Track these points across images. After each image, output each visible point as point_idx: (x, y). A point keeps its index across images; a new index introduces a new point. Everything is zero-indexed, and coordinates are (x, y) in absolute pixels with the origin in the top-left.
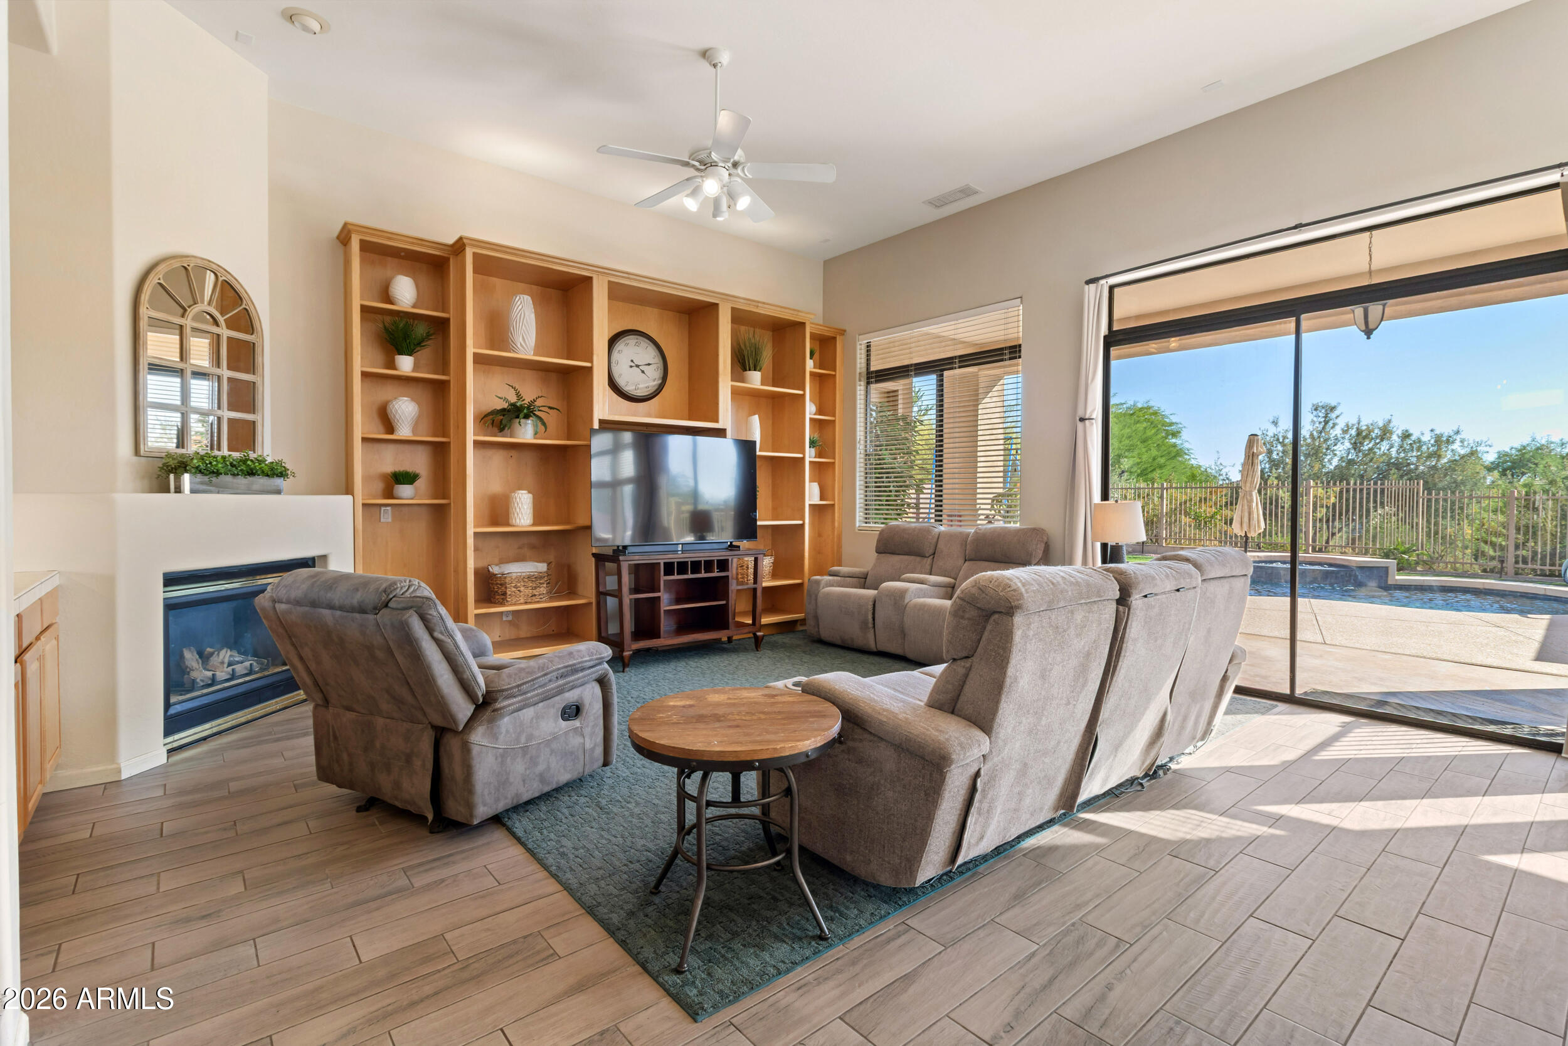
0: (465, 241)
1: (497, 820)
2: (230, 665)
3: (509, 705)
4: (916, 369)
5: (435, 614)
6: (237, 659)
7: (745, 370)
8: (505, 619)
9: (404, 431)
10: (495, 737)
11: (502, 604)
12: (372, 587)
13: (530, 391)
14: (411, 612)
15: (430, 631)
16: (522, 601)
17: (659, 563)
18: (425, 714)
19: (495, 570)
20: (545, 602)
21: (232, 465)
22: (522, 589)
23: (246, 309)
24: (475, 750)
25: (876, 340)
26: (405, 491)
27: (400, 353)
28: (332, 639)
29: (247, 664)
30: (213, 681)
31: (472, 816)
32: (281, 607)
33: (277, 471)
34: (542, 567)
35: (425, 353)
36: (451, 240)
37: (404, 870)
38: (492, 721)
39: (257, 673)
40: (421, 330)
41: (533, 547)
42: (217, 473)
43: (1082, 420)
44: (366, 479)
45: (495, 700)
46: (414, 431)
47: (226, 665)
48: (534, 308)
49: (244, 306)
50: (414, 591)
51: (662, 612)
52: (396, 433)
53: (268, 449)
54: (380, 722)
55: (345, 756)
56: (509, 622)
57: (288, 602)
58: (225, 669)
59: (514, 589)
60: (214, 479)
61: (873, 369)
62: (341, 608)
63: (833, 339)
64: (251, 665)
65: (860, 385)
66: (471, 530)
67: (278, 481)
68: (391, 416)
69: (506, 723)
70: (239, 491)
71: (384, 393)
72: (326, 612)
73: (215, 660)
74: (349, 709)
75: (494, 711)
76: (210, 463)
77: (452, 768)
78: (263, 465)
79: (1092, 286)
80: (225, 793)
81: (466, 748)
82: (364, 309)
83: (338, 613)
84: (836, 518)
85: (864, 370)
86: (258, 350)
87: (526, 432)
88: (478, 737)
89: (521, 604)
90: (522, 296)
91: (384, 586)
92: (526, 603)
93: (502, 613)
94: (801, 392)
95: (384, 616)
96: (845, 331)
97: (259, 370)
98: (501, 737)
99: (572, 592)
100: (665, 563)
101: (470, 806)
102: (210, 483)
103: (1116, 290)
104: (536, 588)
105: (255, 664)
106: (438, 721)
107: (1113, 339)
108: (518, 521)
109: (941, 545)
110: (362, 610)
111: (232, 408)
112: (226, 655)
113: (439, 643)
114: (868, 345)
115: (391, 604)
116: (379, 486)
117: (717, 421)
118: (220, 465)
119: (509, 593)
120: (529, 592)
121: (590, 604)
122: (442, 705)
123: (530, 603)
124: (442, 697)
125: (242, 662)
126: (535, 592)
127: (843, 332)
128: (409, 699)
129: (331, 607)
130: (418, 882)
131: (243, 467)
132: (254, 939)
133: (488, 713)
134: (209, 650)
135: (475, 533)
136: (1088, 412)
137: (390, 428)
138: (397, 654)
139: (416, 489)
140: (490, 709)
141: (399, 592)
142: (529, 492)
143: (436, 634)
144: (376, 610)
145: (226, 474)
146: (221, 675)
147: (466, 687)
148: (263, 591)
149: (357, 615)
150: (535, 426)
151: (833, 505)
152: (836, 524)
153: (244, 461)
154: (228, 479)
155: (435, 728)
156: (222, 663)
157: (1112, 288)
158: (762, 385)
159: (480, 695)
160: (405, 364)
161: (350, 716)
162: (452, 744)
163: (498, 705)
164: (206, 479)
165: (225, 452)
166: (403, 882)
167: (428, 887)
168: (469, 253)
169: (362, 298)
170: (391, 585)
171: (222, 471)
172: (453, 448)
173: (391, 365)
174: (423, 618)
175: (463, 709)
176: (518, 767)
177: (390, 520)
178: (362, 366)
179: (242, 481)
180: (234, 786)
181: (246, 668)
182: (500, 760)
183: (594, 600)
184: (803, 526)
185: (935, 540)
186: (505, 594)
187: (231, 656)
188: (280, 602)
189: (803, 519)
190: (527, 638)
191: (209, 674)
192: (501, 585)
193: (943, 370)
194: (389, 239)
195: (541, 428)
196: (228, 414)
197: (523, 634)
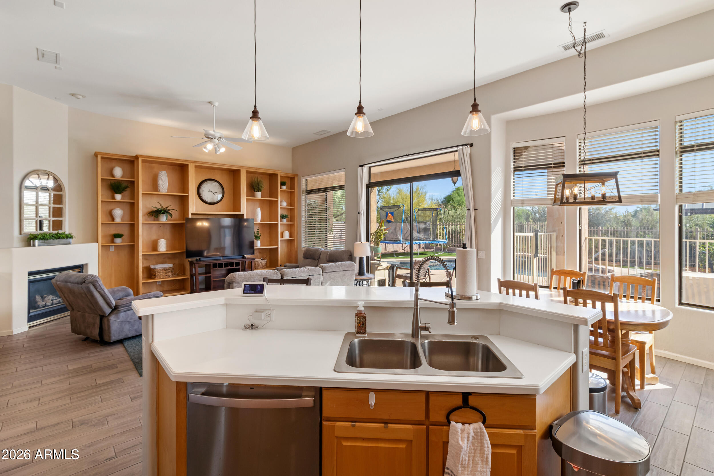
0: (138, 156)
1: (120, 342)
2: (52, 300)
3: (122, 310)
4: (319, 191)
5: (97, 284)
6: (55, 299)
7: (255, 192)
8: (158, 284)
9: (118, 220)
10: (118, 318)
11: (154, 279)
12: (81, 277)
13: (165, 204)
14: (90, 284)
15: (96, 289)
16: (162, 278)
17: (211, 264)
18: (97, 312)
19: (152, 267)
20: (171, 278)
21: (52, 236)
22: (162, 273)
23: (59, 184)
24: (111, 322)
25: (309, 179)
26: (118, 241)
27: (117, 193)
28: (71, 291)
29: (58, 300)
30: (45, 306)
31: (110, 339)
32: (58, 283)
33: (69, 237)
34: (171, 265)
35: (127, 193)
36: (134, 155)
37: (89, 353)
38: (117, 313)
39: (61, 303)
40: (124, 185)
41: (169, 258)
42: (47, 239)
43: (359, 213)
44: (104, 237)
45: (118, 308)
46: (122, 220)
47: (50, 300)
48: (168, 175)
49: (58, 183)
50: (93, 278)
51: (212, 281)
52: (115, 221)
53: (67, 229)
54: (87, 315)
55: (78, 325)
56: (160, 285)
57: (60, 281)
58: (50, 302)
59: (158, 274)
60: (46, 241)
61: (308, 189)
62: (73, 283)
63: (294, 178)
64: (59, 300)
65: (303, 195)
66: (141, 254)
67: (71, 240)
68: (113, 215)
69: (122, 314)
70: (55, 244)
71: (110, 207)
72: (69, 284)
73: (46, 299)
74: (79, 311)
75: (118, 311)
76: (45, 236)
77: (105, 327)
78: (64, 235)
79: (360, 168)
80: (44, 337)
81: (108, 321)
82: (102, 180)
83: (72, 284)
84: (295, 245)
85: (305, 190)
86: (63, 197)
87: (163, 219)
88: (112, 318)
89: (161, 279)
90: (162, 172)
91: (84, 277)
92: (163, 278)
93: (157, 282)
94: (277, 199)
95: (84, 285)
96: (298, 175)
97: (64, 203)
98: (121, 318)
99: (184, 274)
100: (213, 264)
101: (110, 337)
102: (44, 242)
103: (372, 168)
104: (167, 273)
105: (61, 300)
106: (101, 314)
107: (370, 186)
108: (160, 250)
109: (321, 256)
110: (78, 283)
111: (54, 216)
112: (51, 297)
113: (99, 292)
114: (306, 181)
115: (86, 282)
116: (109, 239)
117: (240, 211)
118: (48, 237)
119: (156, 275)
120: (164, 274)
121: (188, 278)
122: (101, 309)
123: (165, 278)
124: (101, 307)
125: (56, 299)
126: (167, 274)
127: (297, 175)
128: (93, 307)
129: (70, 283)
130: (90, 356)
131: (56, 237)
132: (43, 366)
133: (116, 311)
134: (45, 295)
135: (142, 255)
136: (360, 210)
137: (113, 219)
138: (88, 295)
139: (123, 240)
140: (117, 310)
141: (88, 278)
142: (165, 240)
143: (98, 290)
144: (81, 283)
145: (50, 239)
146: (48, 303)
147: (109, 304)
148: (54, 278)
149: (77, 285)
150: (167, 217)
151: (294, 240)
152: (295, 247)
153: (57, 234)
154: (51, 240)
155: (100, 315)
156: (49, 300)
157: (370, 168)
158: (262, 197)
159: (113, 306)
160: (118, 197)
161: (80, 313)
162: (105, 320)
163: (119, 309)
164: (43, 241)
165: (51, 231)
166: (87, 355)
167: (92, 357)
168: (140, 160)
169: (102, 176)
170: (86, 277)
171: (49, 238)
172: (135, 225)
173: (113, 198)
174: (94, 286)
175: (108, 310)
176: (127, 327)
177: (113, 250)
178: (101, 199)
179: (56, 241)
180: (47, 336)
181: (57, 301)
182: (120, 324)
183: (189, 277)
184: (278, 248)
185: (319, 254)
186: (155, 275)
187: (53, 297)
188: (58, 281)
189: (278, 246)
190: (166, 291)
191: (44, 303)
192: (154, 272)
193: (327, 192)
194: (112, 156)
195: (169, 217)
196: (52, 219)
197: (165, 289)
